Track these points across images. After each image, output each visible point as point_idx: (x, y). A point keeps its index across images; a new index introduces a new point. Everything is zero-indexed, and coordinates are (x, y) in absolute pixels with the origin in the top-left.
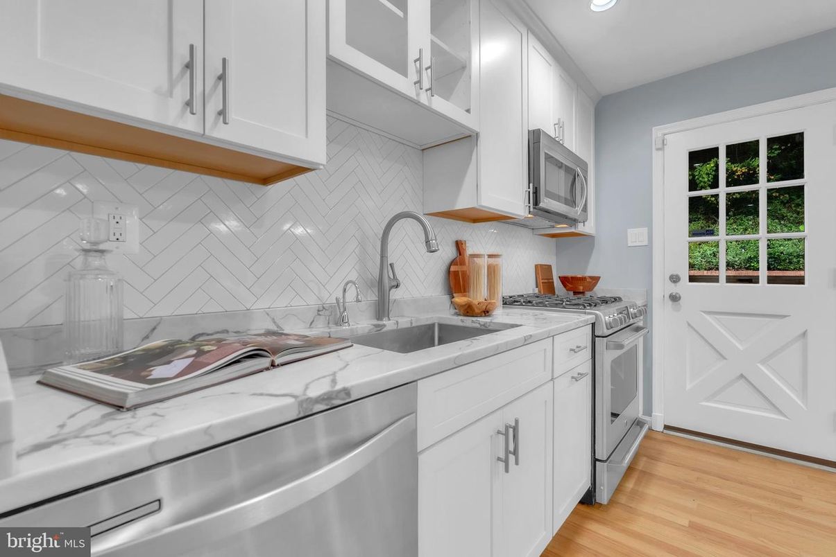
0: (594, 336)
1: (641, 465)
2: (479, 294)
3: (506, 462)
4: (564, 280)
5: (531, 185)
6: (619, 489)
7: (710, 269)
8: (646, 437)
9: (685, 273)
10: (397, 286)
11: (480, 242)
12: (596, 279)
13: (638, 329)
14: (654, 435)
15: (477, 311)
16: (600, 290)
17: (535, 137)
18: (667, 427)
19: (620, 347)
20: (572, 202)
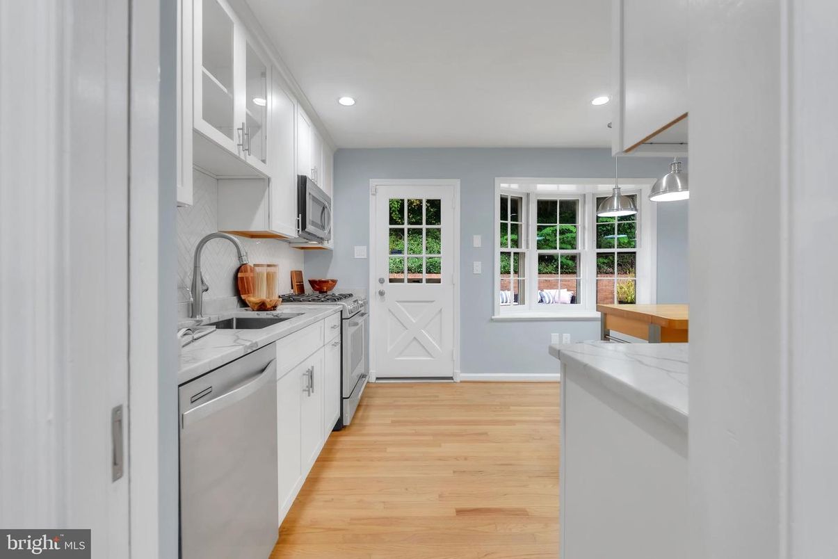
0: (342, 319)
1: (365, 403)
2: (260, 295)
3: (309, 391)
4: (312, 283)
5: (300, 215)
6: (354, 418)
7: (398, 272)
8: (366, 387)
9: (387, 276)
10: (207, 290)
11: (257, 255)
12: (334, 282)
13: (363, 315)
14: (371, 385)
15: (268, 306)
16: (337, 290)
17: (302, 182)
18: (377, 379)
19: (356, 324)
20: (323, 227)
